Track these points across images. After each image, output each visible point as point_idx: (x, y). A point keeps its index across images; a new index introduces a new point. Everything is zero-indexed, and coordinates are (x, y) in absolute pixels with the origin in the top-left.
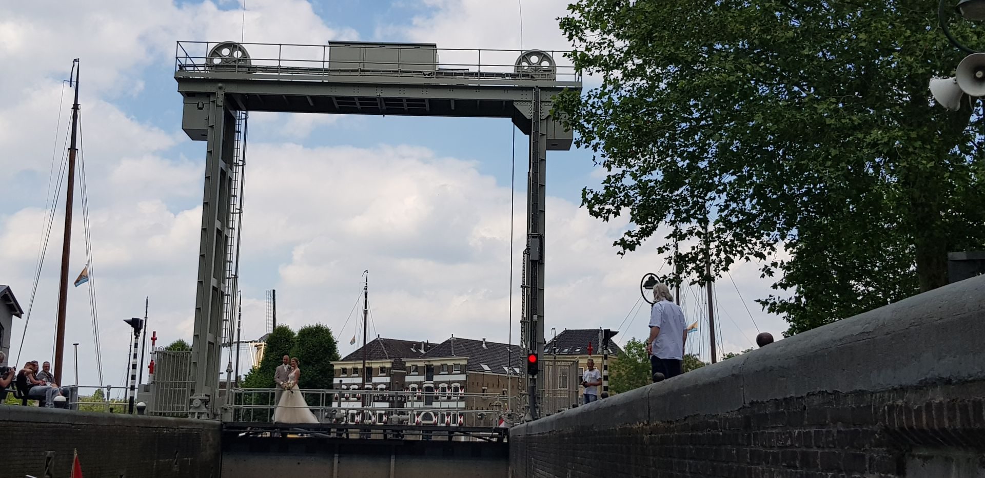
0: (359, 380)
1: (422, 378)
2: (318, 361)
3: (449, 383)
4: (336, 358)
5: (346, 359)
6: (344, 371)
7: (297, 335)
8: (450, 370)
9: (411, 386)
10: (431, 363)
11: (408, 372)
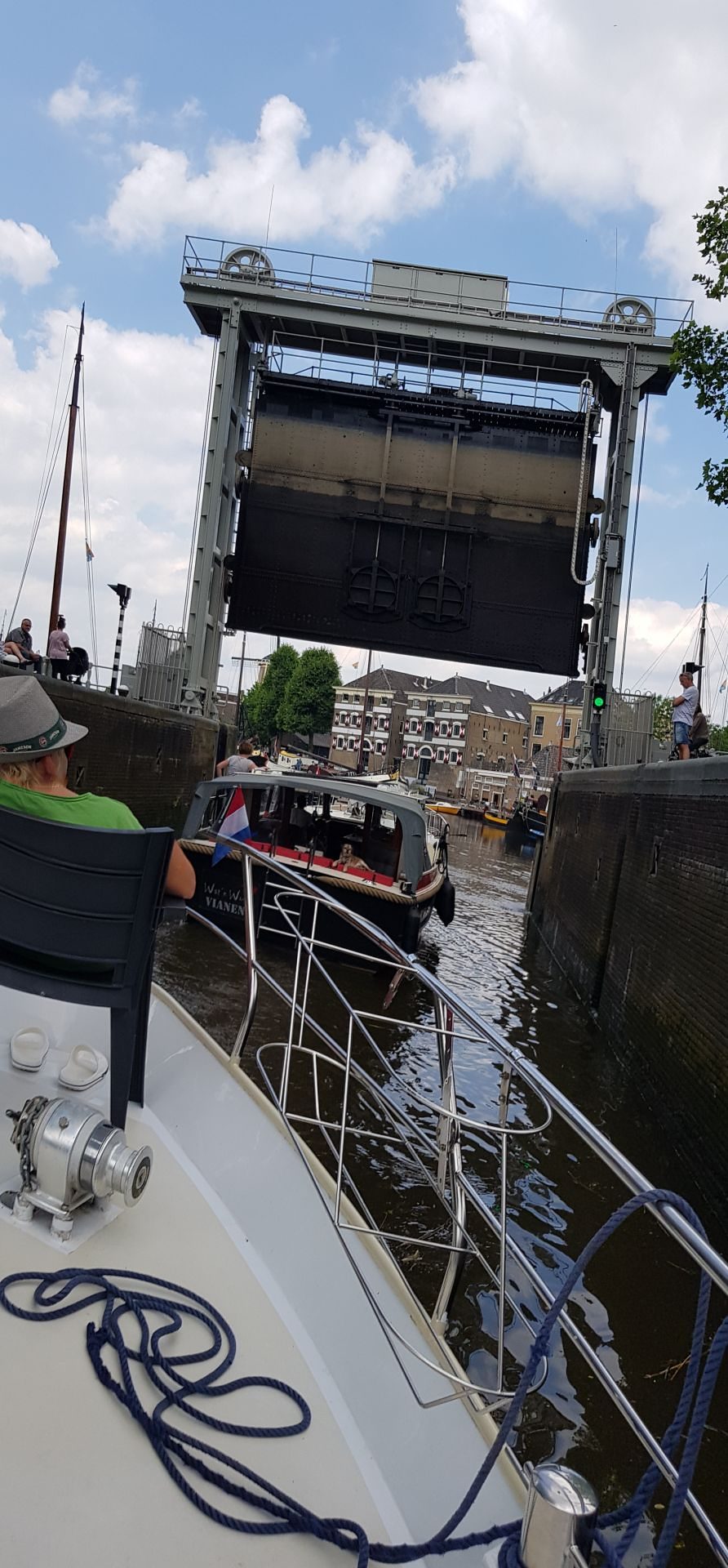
0: (361, 708)
1: (423, 713)
2: (321, 683)
3: (451, 720)
4: (339, 684)
5: (349, 685)
6: (346, 697)
7: (301, 655)
8: (452, 708)
9: (412, 720)
10: (434, 699)
11: (410, 704)
